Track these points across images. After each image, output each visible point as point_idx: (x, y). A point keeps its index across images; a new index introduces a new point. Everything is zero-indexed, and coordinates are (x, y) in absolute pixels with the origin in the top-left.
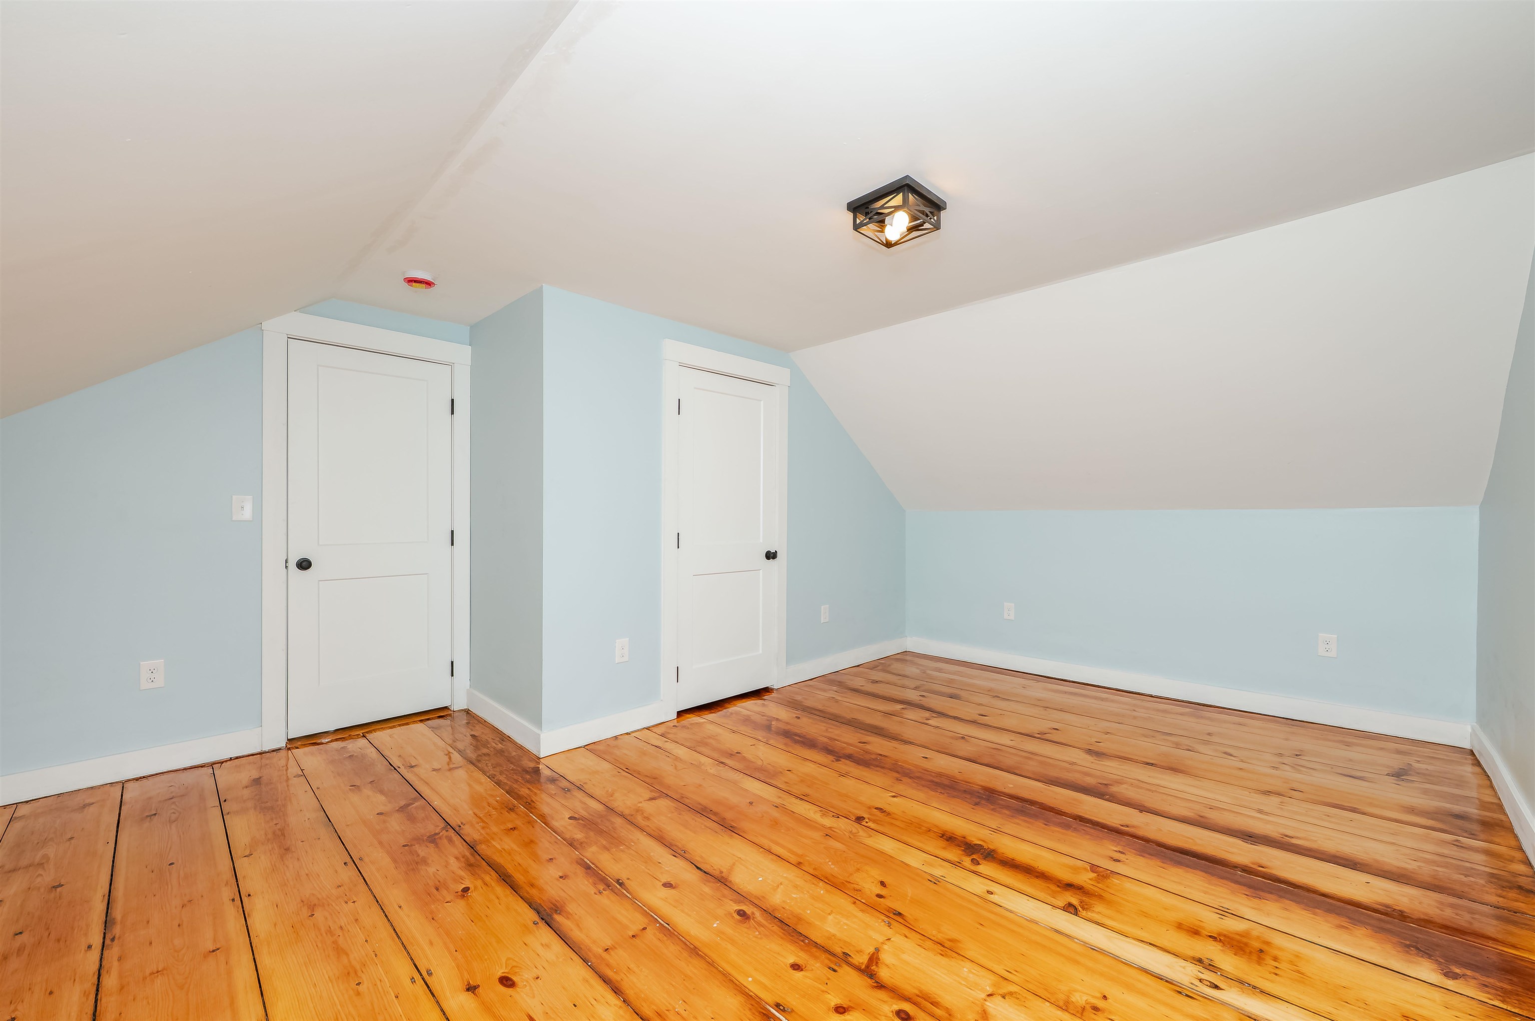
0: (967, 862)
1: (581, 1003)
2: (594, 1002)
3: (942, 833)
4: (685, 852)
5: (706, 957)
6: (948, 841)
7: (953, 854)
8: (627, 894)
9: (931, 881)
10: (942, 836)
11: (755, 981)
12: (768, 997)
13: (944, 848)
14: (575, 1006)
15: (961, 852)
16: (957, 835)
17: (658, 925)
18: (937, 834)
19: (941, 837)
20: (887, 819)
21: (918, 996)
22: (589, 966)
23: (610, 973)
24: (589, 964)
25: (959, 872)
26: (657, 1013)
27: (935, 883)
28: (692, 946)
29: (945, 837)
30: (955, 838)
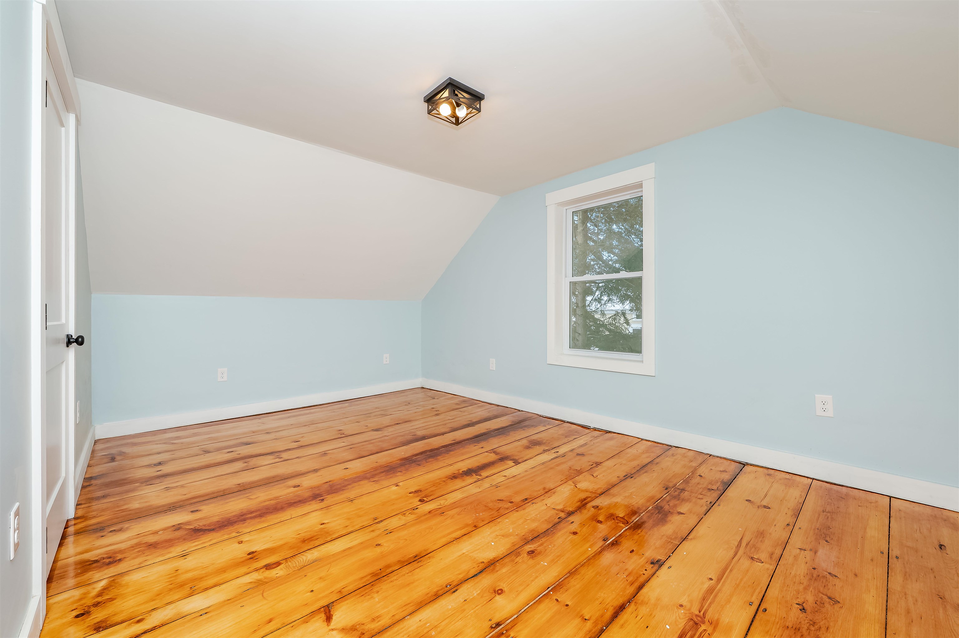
1: (643, 624)
2: (639, 617)
4: (450, 585)
5: (576, 567)
8: (513, 618)
11: (591, 546)
12: (600, 543)
14: (647, 627)
17: (551, 593)
21: (582, 503)
22: (606, 628)
23: (609, 614)
24: (605, 628)
26: (631, 585)
28: (568, 575)
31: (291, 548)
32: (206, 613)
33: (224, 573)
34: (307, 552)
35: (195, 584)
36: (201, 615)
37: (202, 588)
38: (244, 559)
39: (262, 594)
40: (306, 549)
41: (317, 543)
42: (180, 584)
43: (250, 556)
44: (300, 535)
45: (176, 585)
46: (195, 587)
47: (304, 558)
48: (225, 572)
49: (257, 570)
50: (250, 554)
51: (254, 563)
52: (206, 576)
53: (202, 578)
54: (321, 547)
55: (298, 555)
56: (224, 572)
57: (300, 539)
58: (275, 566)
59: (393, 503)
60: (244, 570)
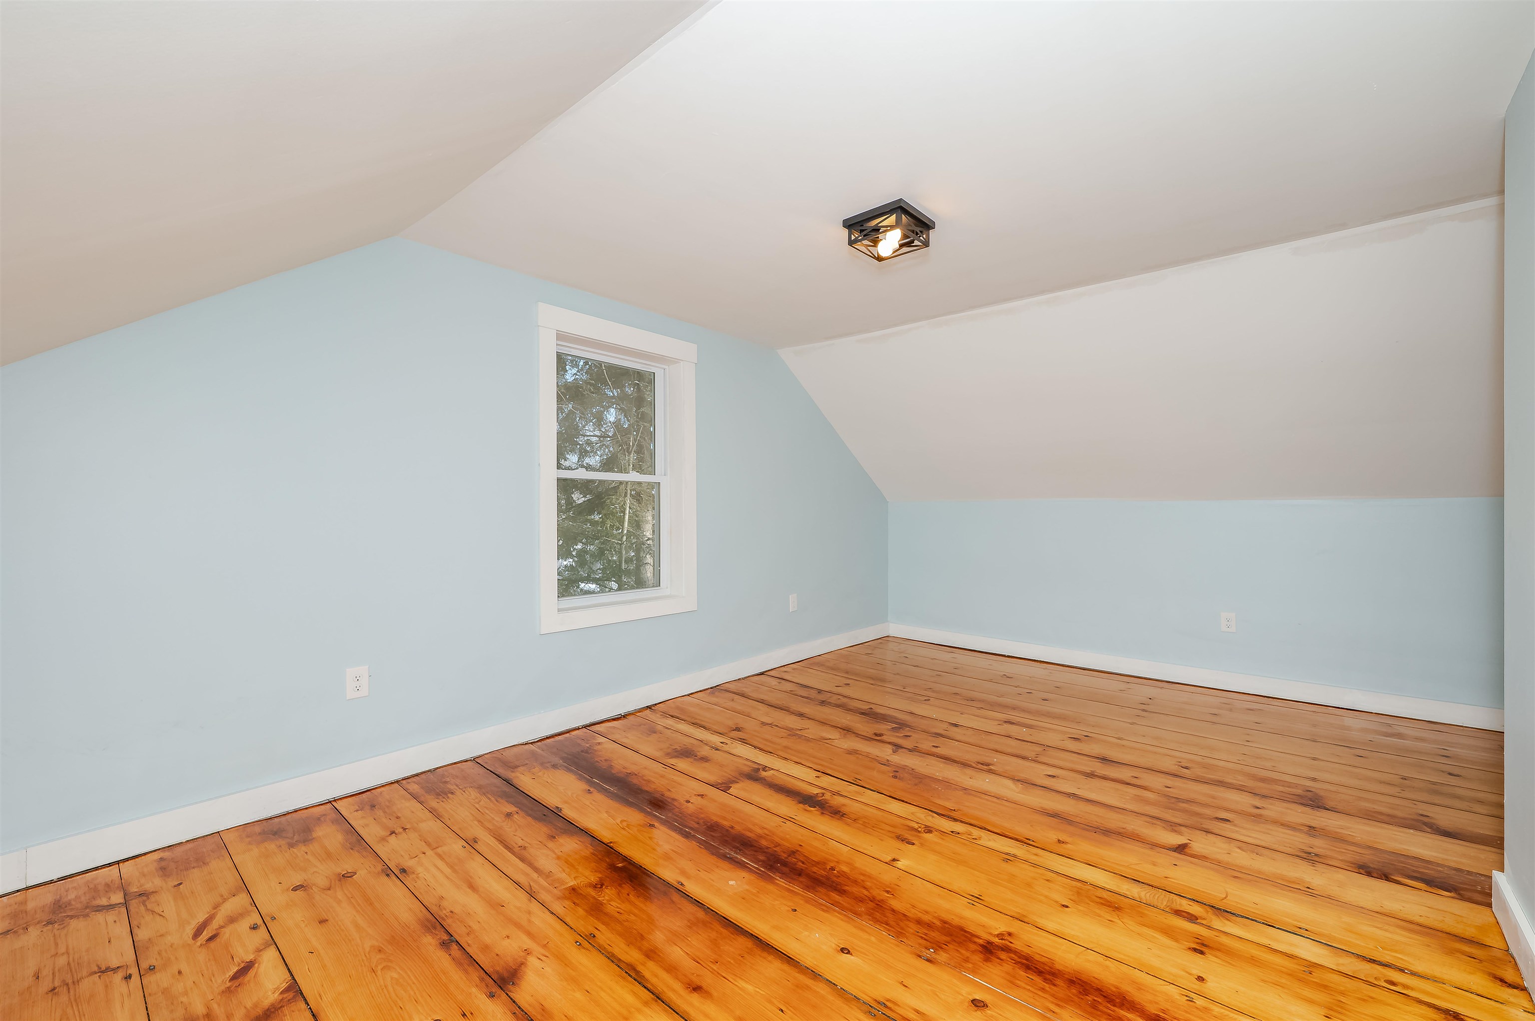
0: (828, 796)
3: (843, 818)
6: (839, 811)
7: (837, 801)
9: (859, 780)
10: (843, 815)
13: (844, 805)
15: (830, 802)
16: (829, 815)
18: (848, 817)
19: (845, 814)
20: (899, 832)
25: (835, 788)
27: (856, 779)
29: (841, 814)
30: (831, 813)
31: (1142, 915)
32: (1300, 928)
33: (1255, 957)
34: (1132, 896)
35: (1303, 974)
36: (1306, 930)
37: (1295, 961)
38: (1214, 952)
39: (1225, 898)
40: (1127, 900)
41: (1105, 895)
42: (1325, 991)
43: (1203, 949)
44: (1110, 919)
45: (1332, 993)
46: (1304, 971)
47: (1143, 894)
48: (1252, 956)
49: (1209, 927)
50: (1201, 952)
51: (1206, 937)
52: (1281, 971)
53: (1290, 975)
54: (1111, 888)
55: (1145, 902)
56: (1253, 958)
57: (1117, 915)
58: (1184, 914)
59: (954, 855)
60: (1224, 940)
